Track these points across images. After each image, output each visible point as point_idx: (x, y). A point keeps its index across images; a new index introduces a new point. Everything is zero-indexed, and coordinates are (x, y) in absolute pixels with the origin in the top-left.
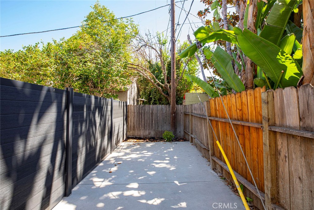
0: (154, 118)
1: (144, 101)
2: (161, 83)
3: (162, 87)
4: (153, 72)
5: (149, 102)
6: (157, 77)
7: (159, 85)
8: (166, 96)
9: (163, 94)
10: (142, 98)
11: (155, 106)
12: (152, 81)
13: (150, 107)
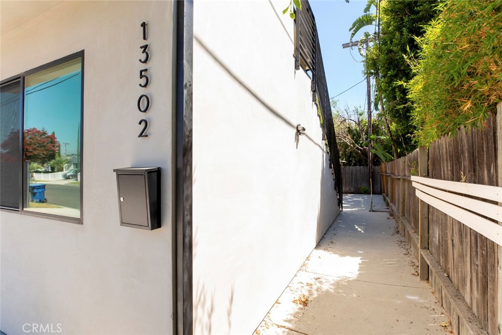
0: (353, 177)
1: (344, 163)
2: (360, 148)
3: (361, 150)
4: (353, 138)
5: (349, 163)
6: (356, 141)
7: (357, 148)
8: (365, 158)
9: (362, 156)
10: (343, 160)
11: (354, 167)
12: (352, 146)
13: (350, 168)
